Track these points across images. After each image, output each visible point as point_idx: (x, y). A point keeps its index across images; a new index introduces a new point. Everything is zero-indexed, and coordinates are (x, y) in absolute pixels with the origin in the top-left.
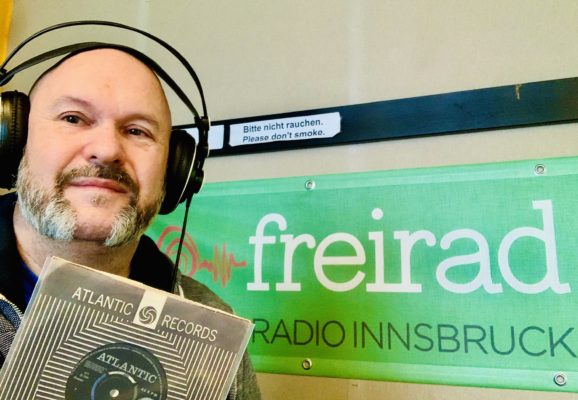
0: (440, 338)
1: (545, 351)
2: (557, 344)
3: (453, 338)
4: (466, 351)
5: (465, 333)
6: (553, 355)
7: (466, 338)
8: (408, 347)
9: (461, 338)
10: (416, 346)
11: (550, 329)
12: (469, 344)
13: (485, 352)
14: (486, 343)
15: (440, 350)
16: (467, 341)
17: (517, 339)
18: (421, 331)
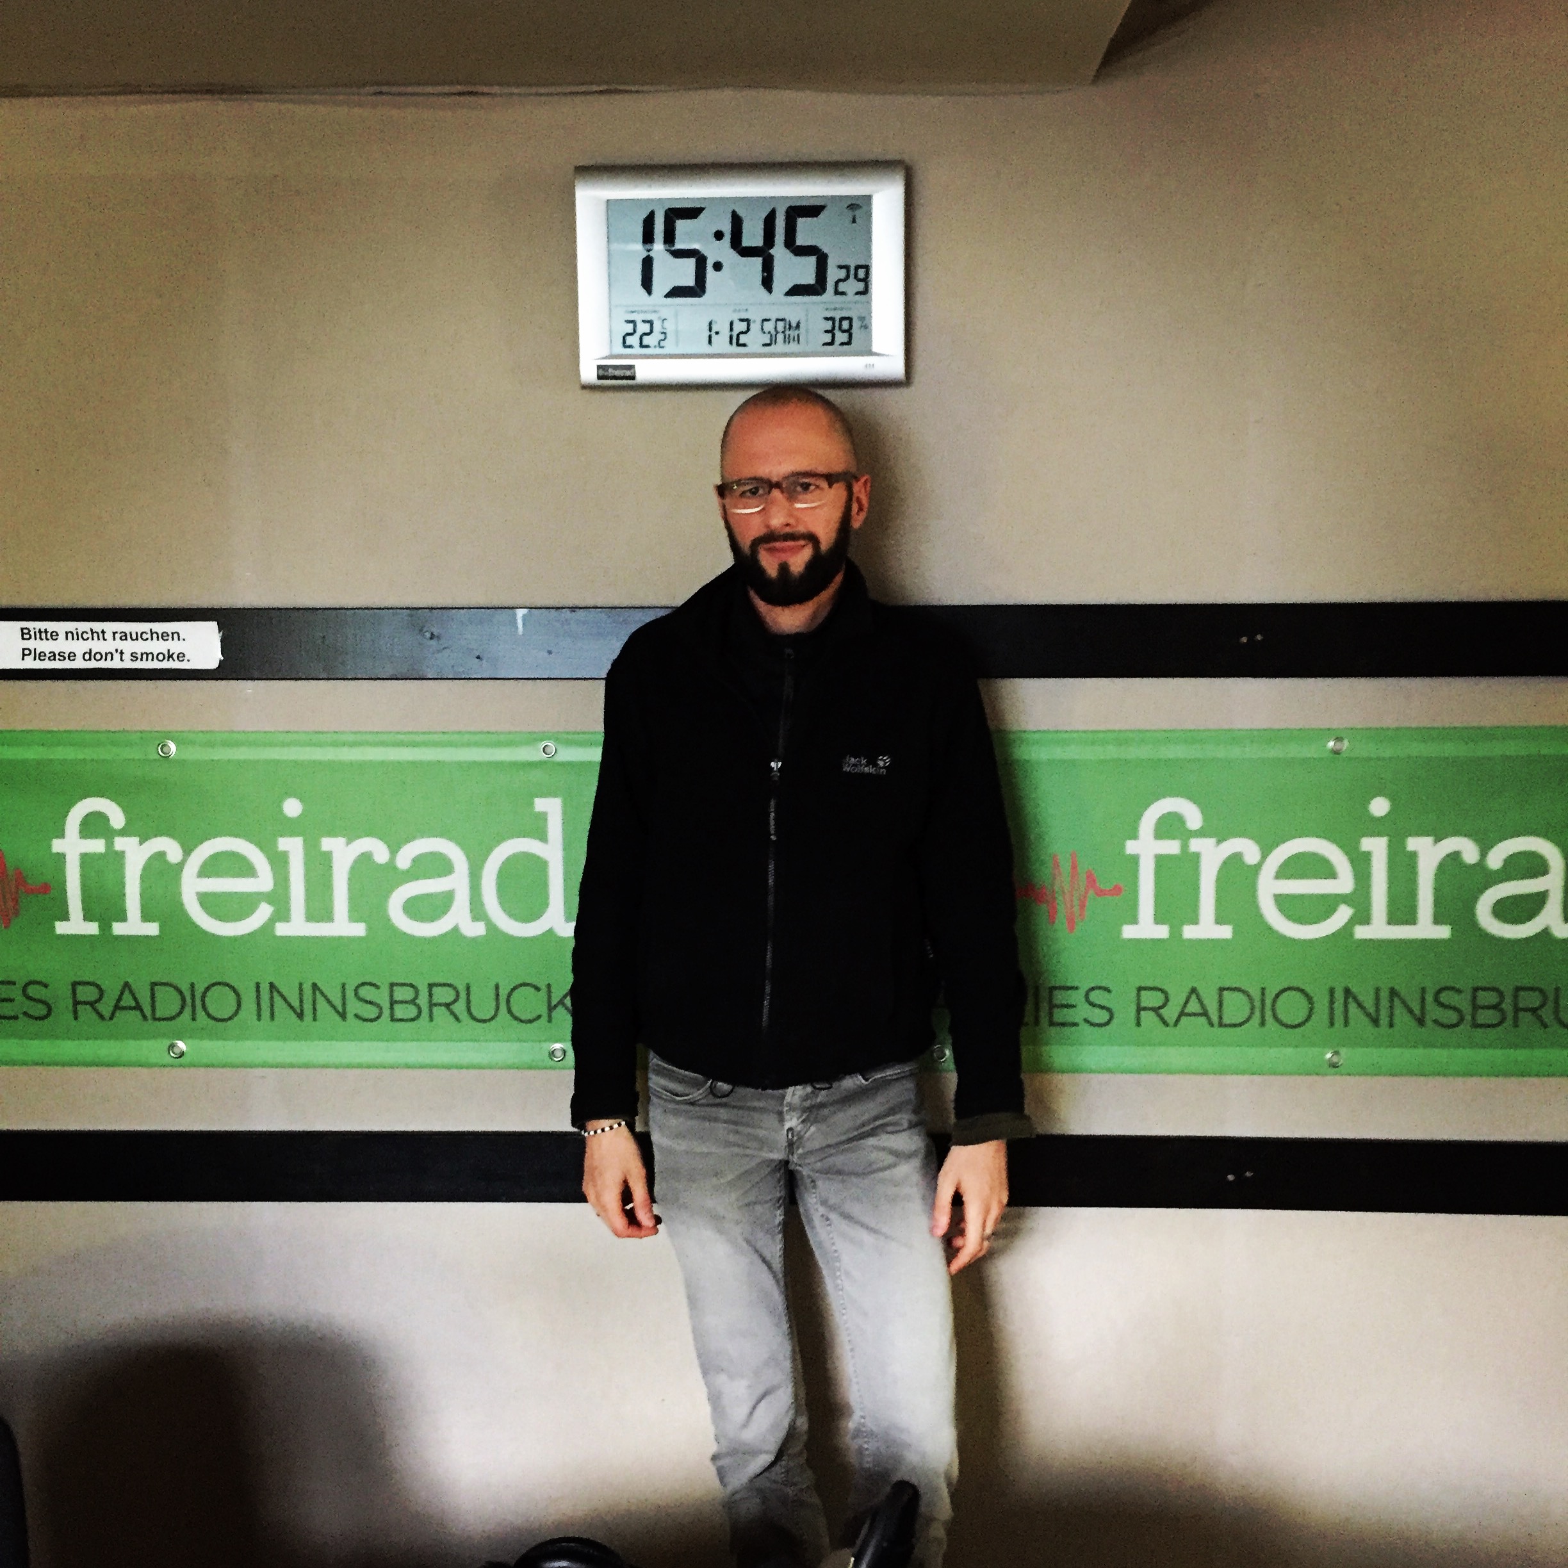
0: (393, 1003)
1: (539, 1017)
2: (556, 1006)
3: (413, 1002)
4: (431, 1018)
5: (431, 995)
6: (550, 1020)
7: (430, 1001)
8: (343, 1015)
9: (423, 1001)
10: (357, 1016)
11: (549, 986)
12: (435, 1009)
13: (457, 1019)
14: (460, 1007)
15: (393, 1019)
16: (432, 1005)
17: (503, 1000)
18: (365, 992)
